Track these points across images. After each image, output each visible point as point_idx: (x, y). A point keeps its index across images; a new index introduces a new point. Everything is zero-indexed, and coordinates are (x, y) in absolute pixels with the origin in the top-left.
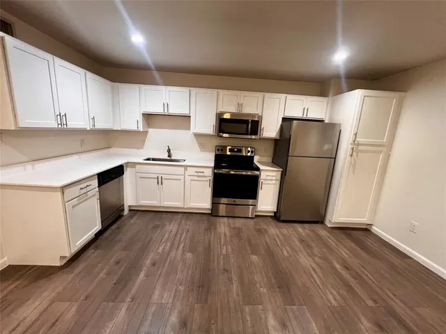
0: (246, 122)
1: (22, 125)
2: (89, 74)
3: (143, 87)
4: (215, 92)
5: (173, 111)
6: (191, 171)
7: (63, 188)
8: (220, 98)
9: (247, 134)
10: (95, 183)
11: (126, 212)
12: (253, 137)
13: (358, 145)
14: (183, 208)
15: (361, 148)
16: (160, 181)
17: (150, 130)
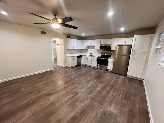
0: (106, 46)
1: (69, 49)
2: (78, 40)
3: (87, 41)
4: (100, 40)
5: (92, 45)
6: (93, 57)
7: (72, 57)
8: (101, 41)
9: (107, 49)
10: (76, 57)
11: (82, 65)
12: (109, 50)
13: (135, 52)
14: (91, 66)
15: (136, 53)
16: (87, 59)
17: (89, 49)
